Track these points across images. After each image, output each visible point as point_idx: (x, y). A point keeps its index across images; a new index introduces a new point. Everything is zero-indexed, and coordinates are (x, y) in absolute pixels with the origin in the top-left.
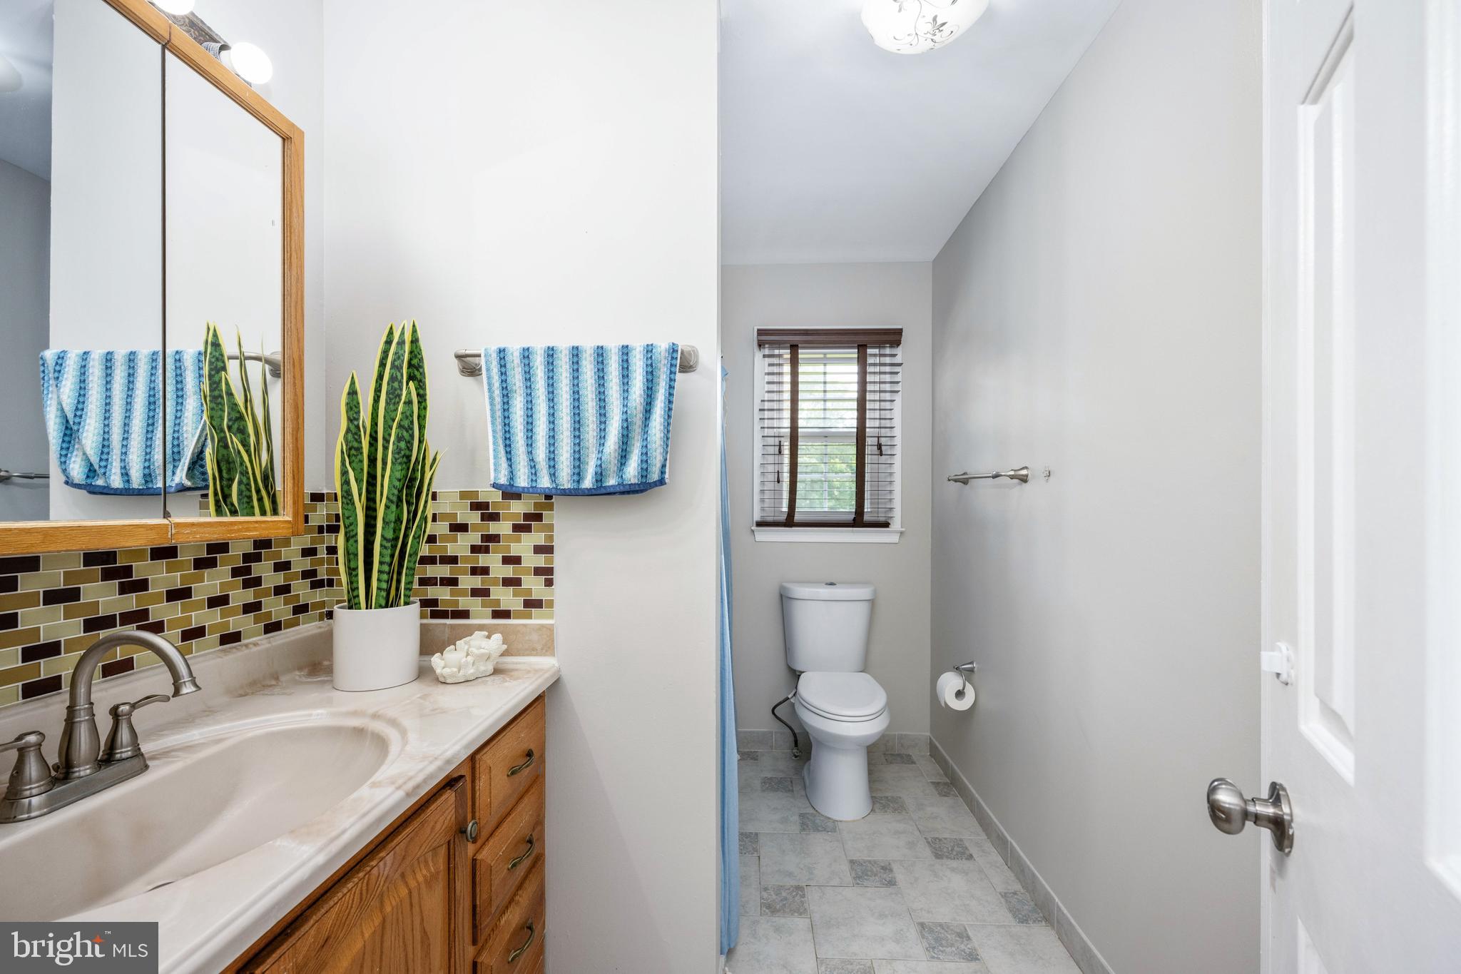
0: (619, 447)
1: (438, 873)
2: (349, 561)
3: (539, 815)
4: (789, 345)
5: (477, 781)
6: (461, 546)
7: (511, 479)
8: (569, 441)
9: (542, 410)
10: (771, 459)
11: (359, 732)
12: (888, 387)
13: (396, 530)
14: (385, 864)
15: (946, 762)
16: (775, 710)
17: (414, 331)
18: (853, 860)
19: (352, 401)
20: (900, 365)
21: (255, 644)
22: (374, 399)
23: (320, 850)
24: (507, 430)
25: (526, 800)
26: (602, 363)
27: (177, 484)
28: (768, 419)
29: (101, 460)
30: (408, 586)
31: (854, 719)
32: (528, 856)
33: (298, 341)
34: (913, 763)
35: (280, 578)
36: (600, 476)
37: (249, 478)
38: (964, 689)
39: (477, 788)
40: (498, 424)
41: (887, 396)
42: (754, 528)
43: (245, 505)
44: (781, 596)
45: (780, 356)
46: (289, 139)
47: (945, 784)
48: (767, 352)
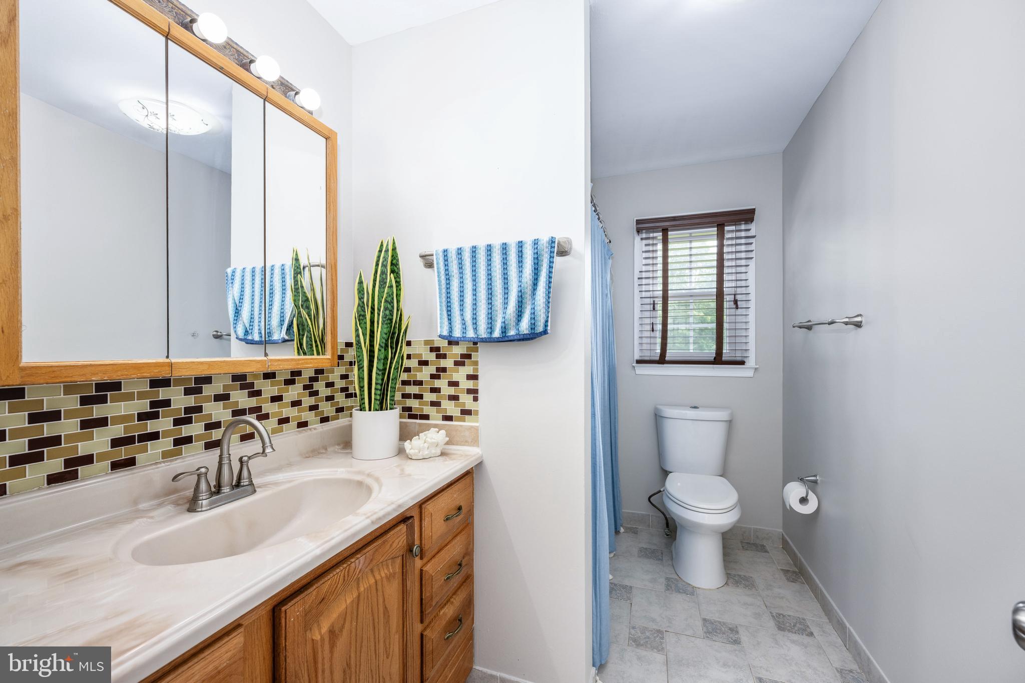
0: (516, 310)
1: (395, 574)
2: (360, 382)
3: (467, 549)
4: (661, 229)
5: (423, 521)
6: (424, 374)
7: (451, 332)
8: (485, 307)
9: (469, 287)
10: (647, 314)
11: (360, 484)
12: (743, 255)
13: (385, 364)
14: (360, 562)
15: (795, 554)
16: (651, 499)
17: (394, 243)
18: (706, 619)
19: (361, 287)
20: (754, 237)
21: (315, 429)
22: (373, 286)
23: (319, 547)
24: (449, 301)
25: (458, 538)
26: (506, 254)
27: (282, 338)
28: (645, 285)
29: (250, 325)
30: (392, 398)
31: (709, 511)
32: (457, 574)
33: (334, 254)
34: (766, 551)
35: (328, 392)
36: (504, 330)
37: (311, 334)
38: (807, 496)
39: (423, 525)
40: (443, 297)
41: (743, 262)
42: (635, 364)
43: (310, 349)
44: (656, 415)
45: (653, 238)
46: (329, 137)
47: (794, 572)
48: (644, 236)
